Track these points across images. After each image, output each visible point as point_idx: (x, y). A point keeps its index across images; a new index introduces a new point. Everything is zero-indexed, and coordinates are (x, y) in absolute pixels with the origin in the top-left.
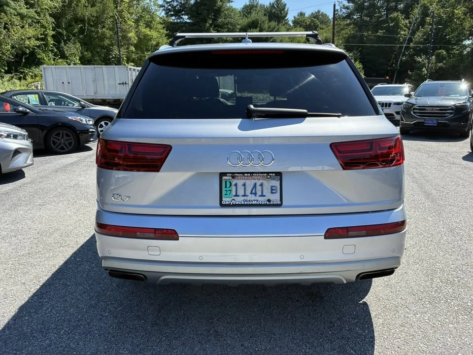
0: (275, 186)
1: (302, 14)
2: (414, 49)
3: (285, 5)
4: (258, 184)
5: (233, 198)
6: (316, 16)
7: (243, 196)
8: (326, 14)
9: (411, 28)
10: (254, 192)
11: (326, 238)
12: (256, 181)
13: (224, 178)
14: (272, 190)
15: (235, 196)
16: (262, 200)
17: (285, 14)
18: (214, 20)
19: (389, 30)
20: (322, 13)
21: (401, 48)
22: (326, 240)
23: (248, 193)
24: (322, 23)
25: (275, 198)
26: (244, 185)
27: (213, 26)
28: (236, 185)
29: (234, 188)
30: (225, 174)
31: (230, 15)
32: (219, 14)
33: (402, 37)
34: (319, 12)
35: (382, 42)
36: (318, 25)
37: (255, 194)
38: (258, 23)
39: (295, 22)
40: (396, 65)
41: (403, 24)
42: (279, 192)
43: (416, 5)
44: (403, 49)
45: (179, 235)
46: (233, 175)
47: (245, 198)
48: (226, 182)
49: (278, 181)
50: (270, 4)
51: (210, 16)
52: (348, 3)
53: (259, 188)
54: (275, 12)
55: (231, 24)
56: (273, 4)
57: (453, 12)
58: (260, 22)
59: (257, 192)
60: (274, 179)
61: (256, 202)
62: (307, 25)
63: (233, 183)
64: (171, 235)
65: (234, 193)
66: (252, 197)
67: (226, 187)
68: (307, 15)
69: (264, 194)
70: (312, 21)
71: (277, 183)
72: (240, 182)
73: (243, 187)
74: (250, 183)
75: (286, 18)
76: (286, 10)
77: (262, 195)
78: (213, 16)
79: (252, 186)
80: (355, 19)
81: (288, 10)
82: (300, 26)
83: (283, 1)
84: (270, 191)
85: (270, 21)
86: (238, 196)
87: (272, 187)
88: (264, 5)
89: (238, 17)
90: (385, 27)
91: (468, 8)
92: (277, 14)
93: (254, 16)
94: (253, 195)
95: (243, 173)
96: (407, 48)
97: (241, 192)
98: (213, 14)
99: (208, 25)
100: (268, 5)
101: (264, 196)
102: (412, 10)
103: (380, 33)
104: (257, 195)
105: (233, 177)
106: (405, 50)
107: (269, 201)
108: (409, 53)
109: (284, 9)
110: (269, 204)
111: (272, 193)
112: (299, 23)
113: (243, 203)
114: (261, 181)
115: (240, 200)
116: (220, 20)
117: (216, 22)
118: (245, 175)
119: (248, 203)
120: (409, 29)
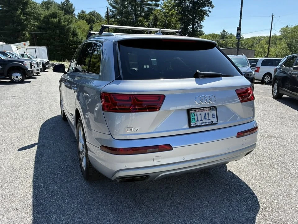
0: (214, 114)
1: (83, 12)
3: (72, 5)
4: (207, 113)
5: (196, 122)
6: (93, 14)
7: (200, 121)
8: (99, 14)
10: (205, 118)
11: (237, 138)
12: (206, 112)
13: (191, 111)
14: (213, 116)
15: (197, 121)
16: (209, 122)
17: (73, 11)
18: (23, 10)
20: (97, 13)
22: (238, 139)
23: (203, 119)
24: (97, 19)
25: (215, 120)
26: (201, 114)
27: (22, 14)
28: (197, 115)
29: (196, 117)
30: (191, 109)
31: (35, 7)
32: (27, 6)
34: (94, 12)
36: (95, 20)
37: (206, 119)
38: (57, 14)
39: (79, 16)
41: (145, 25)
42: (216, 116)
43: (151, 14)
45: (173, 147)
46: (195, 110)
47: (201, 122)
48: (192, 113)
49: (214, 111)
50: (61, 3)
51: (20, 7)
52: (113, 8)
53: (207, 115)
54: (66, 8)
55: (37, 13)
56: (64, 3)
57: (171, 20)
58: (58, 14)
59: (207, 118)
60: (213, 110)
61: (206, 124)
62: (87, 19)
63: (195, 114)
64: (168, 148)
65: (196, 120)
66: (204, 121)
67: (192, 117)
68: (87, 13)
69: (210, 119)
70: (91, 17)
71: (214, 112)
72: (198, 113)
73: (200, 116)
74: (203, 113)
75: (73, 13)
76: (73, 8)
77: (209, 120)
78: (22, 7)
79: (204, 115)
80: (118, 19)
81: (74, 8)
82: (83, 19)
83: (70, 2)
84: (212, 116)
85: (65, 14)
86: (198, 121)
87: (213, 114)
88: (57, 3)
89: (42, 9)
90: (136, 25)
91: (178, 18)
92: (67, 10)
93: (53, 10)
94: (205, 120)
95: (200, 108)
97: (199, 119)
98: (22, 5)
99: (18, 13)
100: (60, 3)
101: (210, 120)
102: (149, 17)
104: (207, 119)
105: (195, 111)
107: (212, 122)
109: (72, 7)
110: (213, 124)
111: (213, 118)
112: (82, 18)
113: (201, 124)
114: (207, 112)
115: (199, 123)
116: (27, 10)
117: (24, 11)
118: (201, 109)
119: (204, 124)
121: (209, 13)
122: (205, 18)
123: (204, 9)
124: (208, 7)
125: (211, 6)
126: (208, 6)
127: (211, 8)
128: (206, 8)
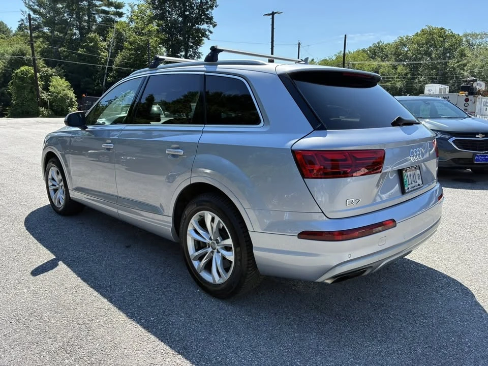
2: (117, 71)
9: (110, 50)
19: (89, 49)
21: (103, 68)
33: (103, 58)
35: (84, 60)
40: (102, 84)
41: (102, 46)
43: (110, 29)
44: (106, 70)
52: (34, 14)
57: (148, 40)
80: (44, 33)
90: (84, 46)
91: (161, 39)
96: (110, 70)
102: (107, 33)
103: (81, 51)
106: (107, 71)
108: (113, 75)
120: (108, 51)
121: (209, 33)
122: (203, 41)
123: (202, 27)
124: (207, 25)
125: (211, 24)
126: (207, 23)
127: (211, 26)
128: (204, 26)
